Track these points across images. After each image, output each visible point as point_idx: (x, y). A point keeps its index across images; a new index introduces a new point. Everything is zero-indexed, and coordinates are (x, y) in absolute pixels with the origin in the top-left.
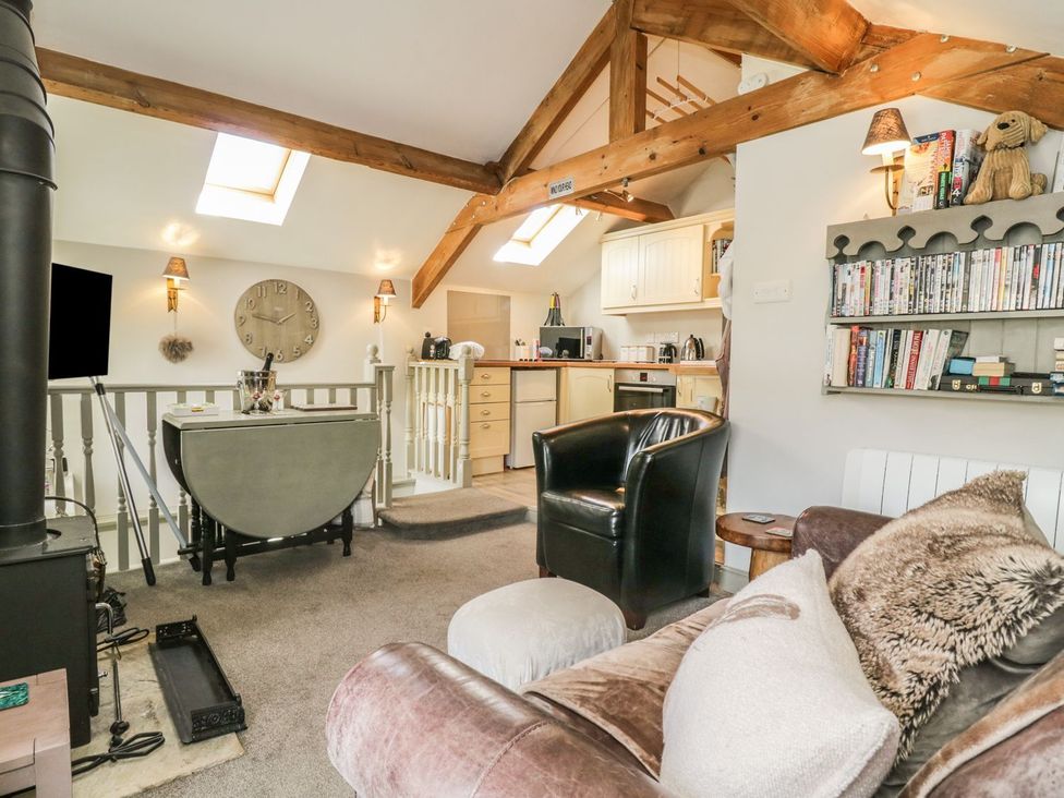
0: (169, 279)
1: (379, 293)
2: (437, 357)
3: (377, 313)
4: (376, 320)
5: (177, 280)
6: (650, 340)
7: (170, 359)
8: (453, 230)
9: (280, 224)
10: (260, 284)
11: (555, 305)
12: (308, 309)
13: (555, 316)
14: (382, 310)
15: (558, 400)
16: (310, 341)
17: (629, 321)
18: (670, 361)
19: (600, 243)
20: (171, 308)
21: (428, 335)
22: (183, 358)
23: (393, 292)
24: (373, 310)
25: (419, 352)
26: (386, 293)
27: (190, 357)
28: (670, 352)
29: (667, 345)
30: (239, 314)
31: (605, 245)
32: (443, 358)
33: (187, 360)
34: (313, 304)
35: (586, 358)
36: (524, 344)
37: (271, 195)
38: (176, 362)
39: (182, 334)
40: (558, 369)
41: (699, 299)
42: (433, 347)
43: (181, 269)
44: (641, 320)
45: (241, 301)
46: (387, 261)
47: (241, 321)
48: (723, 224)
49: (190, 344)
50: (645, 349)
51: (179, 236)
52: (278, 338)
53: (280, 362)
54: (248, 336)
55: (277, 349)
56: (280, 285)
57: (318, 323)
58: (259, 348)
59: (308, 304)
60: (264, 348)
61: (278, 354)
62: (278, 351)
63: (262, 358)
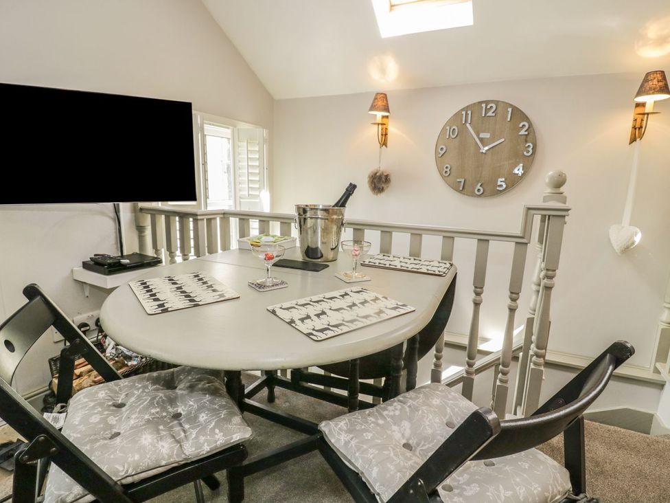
1: (638, 95)
3: (636, 129)
4: (634, 139)
5: (379, 115)
10: (466, 108)
12: (523, 132)
16: (521, 172)
20: (382, 144)
22: (382, 190)
26: (653, 93)
30: (440, 145)
34: (531, 124)
45: (443, 130)
52: (480, 169)
53: (480, 196)
54: (447, 168)
55: (478, 182)
56: (488, 107)
57: (534, 149)
58: (458, 180)
59: (524, 125)
60: (463, 180)
61: (478, 187)
62: (480, 184)
63: (460, 192)
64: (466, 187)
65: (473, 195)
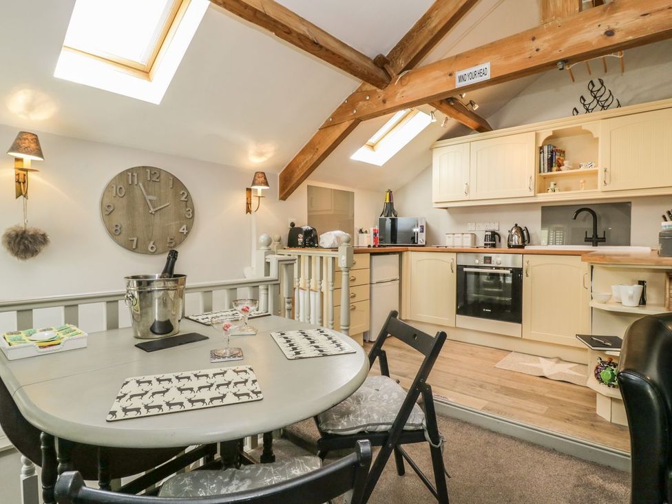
0: (17, 160)
1: (254, 184)
2: (304, 246)
3: (249, 204)
4: (248, 210)
5: (28, 159)
6: (471, 228)
7: (17, 254)
8: (329, 125)
9: (158, 104)
10: (132, 170)
11: (390, 200)
12: (183, 198)
13: (390, 209)
14: (254, 201)
15: (400, 280)
16: (185, 231)
17: (450, 213)
18: (494, 246)
19: (431, 149)
20: (19, 193)
21: (293, 225)
22: (34, 253)
23: (267, 184)
24: (245, 201)
25: (285, 240)
26: (260, 184)
27: (44, 250)
28: (493, 238)
29: (492, 232)
30: (107, 202)
31: (435, 151)
32: (311, 246)
33: (39, 256)
34: (188, 193)
35: (419, 243)
36: (366, 232)
37: (146, 72)
38: (26, 258)
39: (34, 223)
40: (400, 253)
41: (532, 194)
42: (301, 236)
43: (33, 146)
44: (463, 212)
45: (109, 187)
46: (261, 154)
47: (108, 211)
48: (554, 132)
49: (44, 236)
50: (469, 235)
51: (30, 107)
52: (151, 228)
53: (153, 253)
54: (116, 226)
55: (150, 240)
56: (153, 173)
57: (193, 213)
58: (130, 239)
59: (183, 193)
60: (135, 239)
61: (151, 245)
62: (152, 243)
63: (133, 250)
64: (139, 245)
65: (146, 252)
